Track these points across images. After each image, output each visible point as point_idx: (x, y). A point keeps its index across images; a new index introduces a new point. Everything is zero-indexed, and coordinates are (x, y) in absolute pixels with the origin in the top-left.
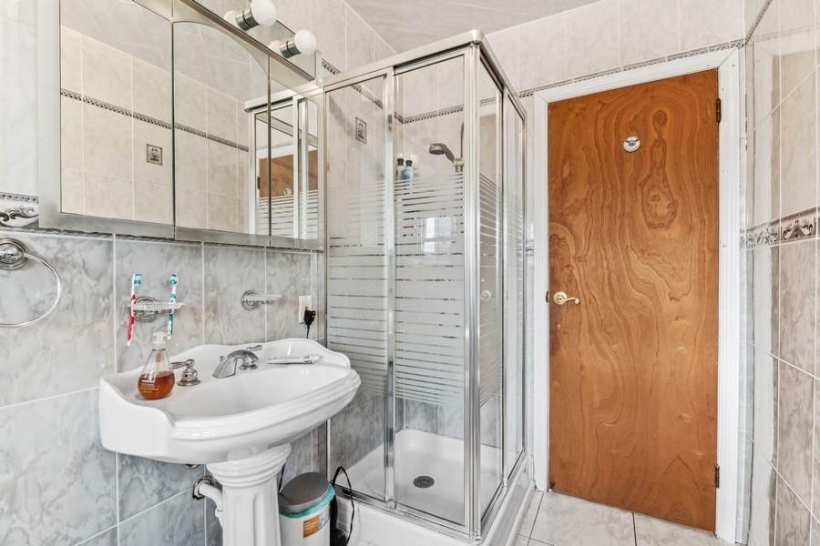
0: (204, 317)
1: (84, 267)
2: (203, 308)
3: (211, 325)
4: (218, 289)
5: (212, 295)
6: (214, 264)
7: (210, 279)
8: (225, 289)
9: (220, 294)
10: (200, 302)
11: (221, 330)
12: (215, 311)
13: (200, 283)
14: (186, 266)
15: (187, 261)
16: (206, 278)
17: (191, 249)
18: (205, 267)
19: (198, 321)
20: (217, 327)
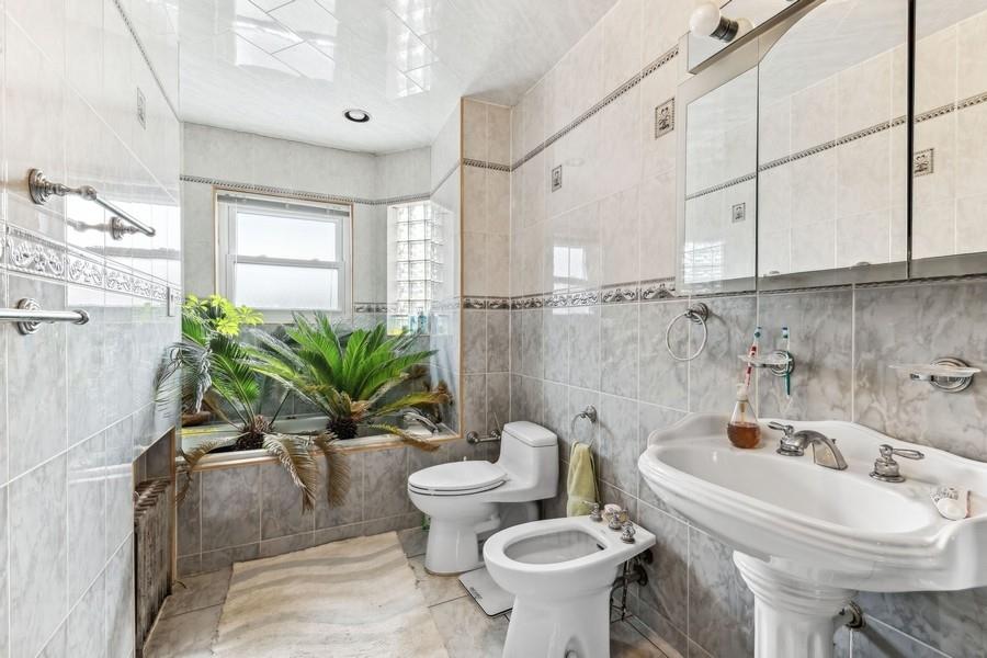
0: (854, 385)
1: (737, 321)
2: (853, 373)
3: (865, 400)
4: (879, 350)
5: (868, 356)
6: (872, 314)
7: (864, 335)
8: (891, 351)
9: (881, 358)
10: (848, 365)
11: (884, 411)
12: (872, 380)
13: (848, 339)
14: (829, 316)
15: (829, 312)
16: (857, 333)
17: (836, 296)
18: (857, 318)
19: (844, 389)
20: (875, 404)
